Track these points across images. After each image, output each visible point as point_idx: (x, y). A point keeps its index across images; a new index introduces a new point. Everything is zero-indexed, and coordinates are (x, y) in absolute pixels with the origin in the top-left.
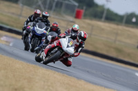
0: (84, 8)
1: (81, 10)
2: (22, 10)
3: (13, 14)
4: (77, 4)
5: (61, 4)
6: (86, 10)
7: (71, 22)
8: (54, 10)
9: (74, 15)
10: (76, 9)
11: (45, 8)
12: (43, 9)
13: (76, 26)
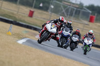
0: (96, 14)
1: (94, 16)
2: (51, 16)
3: (44, 19)
4: (90, 12)
5: (79, 11)
6: (97, 16)
7: (86, 24)
8: (74, 16)
9: (89, 20)
10: (90, 15)
11: (67, 15)
12: (66, 15)
13: (91, 31)
